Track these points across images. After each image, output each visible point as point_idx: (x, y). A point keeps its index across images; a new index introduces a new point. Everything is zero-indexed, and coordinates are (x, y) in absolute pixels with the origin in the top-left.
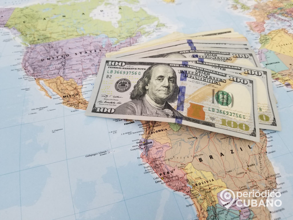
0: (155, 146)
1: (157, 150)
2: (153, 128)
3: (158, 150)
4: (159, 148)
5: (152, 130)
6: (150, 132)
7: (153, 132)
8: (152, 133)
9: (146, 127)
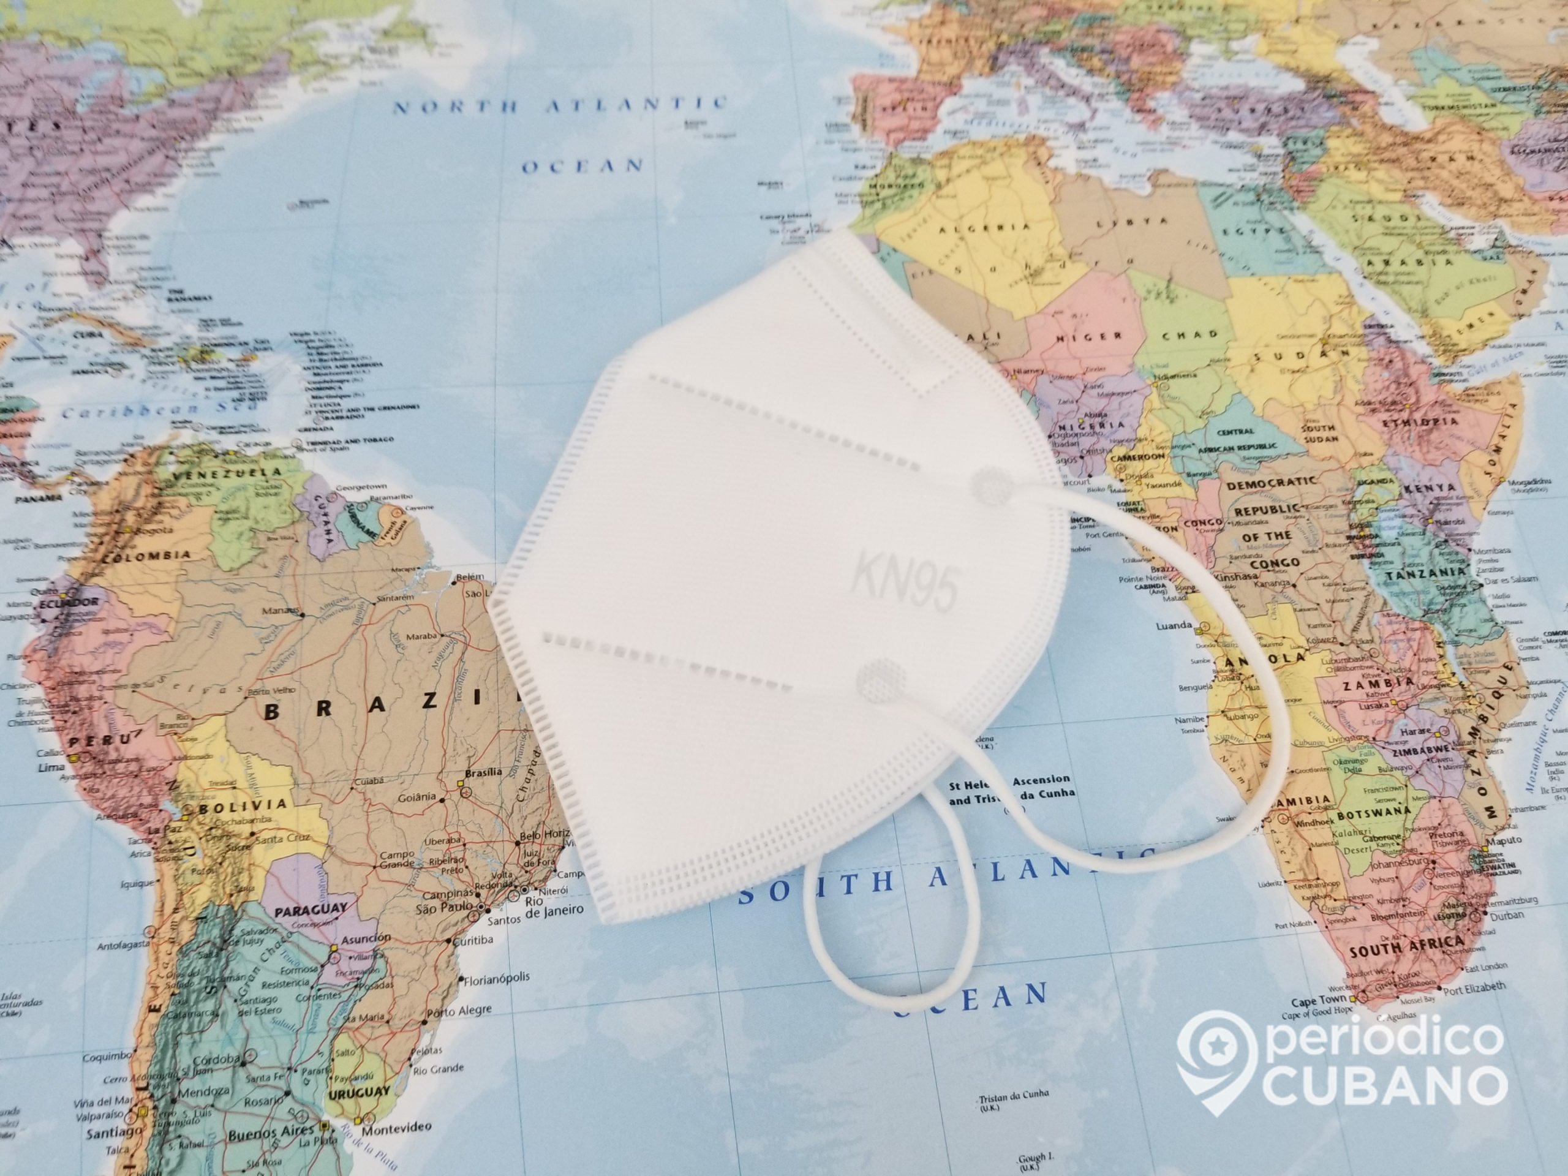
0: (101, 620)
1: (103, 638)
2: (131, 538)
3: (112, 637)
4: (118, 631)
5: (123, 548)
6: (112, 556)
7: (124, 557)
8: (117, 559)
9: (101, 530)
